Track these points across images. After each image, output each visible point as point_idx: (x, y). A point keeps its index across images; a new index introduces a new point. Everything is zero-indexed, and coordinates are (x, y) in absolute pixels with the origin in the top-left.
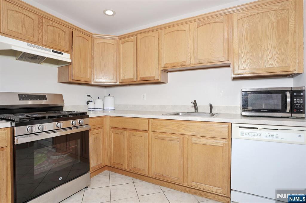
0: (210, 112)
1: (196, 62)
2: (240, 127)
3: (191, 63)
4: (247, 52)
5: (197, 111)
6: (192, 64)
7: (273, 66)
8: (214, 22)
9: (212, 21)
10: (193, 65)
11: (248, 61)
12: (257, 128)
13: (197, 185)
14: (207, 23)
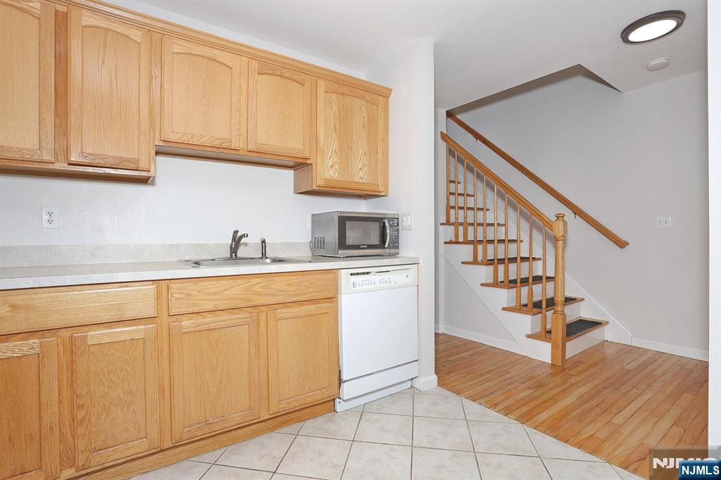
0: (261, 256)
1: (250, 147)
2: (351, 274)
3: (242, 146)
4: (335, 151)
5: (236, 255)
6: (243, 150)
7: (363, 181)
8: (289, 77)
9: (286, 75)
10: (246, 153)
11: (336, 165)
12: (368, 273)
13: (289, 403)
14: (277, 73)
